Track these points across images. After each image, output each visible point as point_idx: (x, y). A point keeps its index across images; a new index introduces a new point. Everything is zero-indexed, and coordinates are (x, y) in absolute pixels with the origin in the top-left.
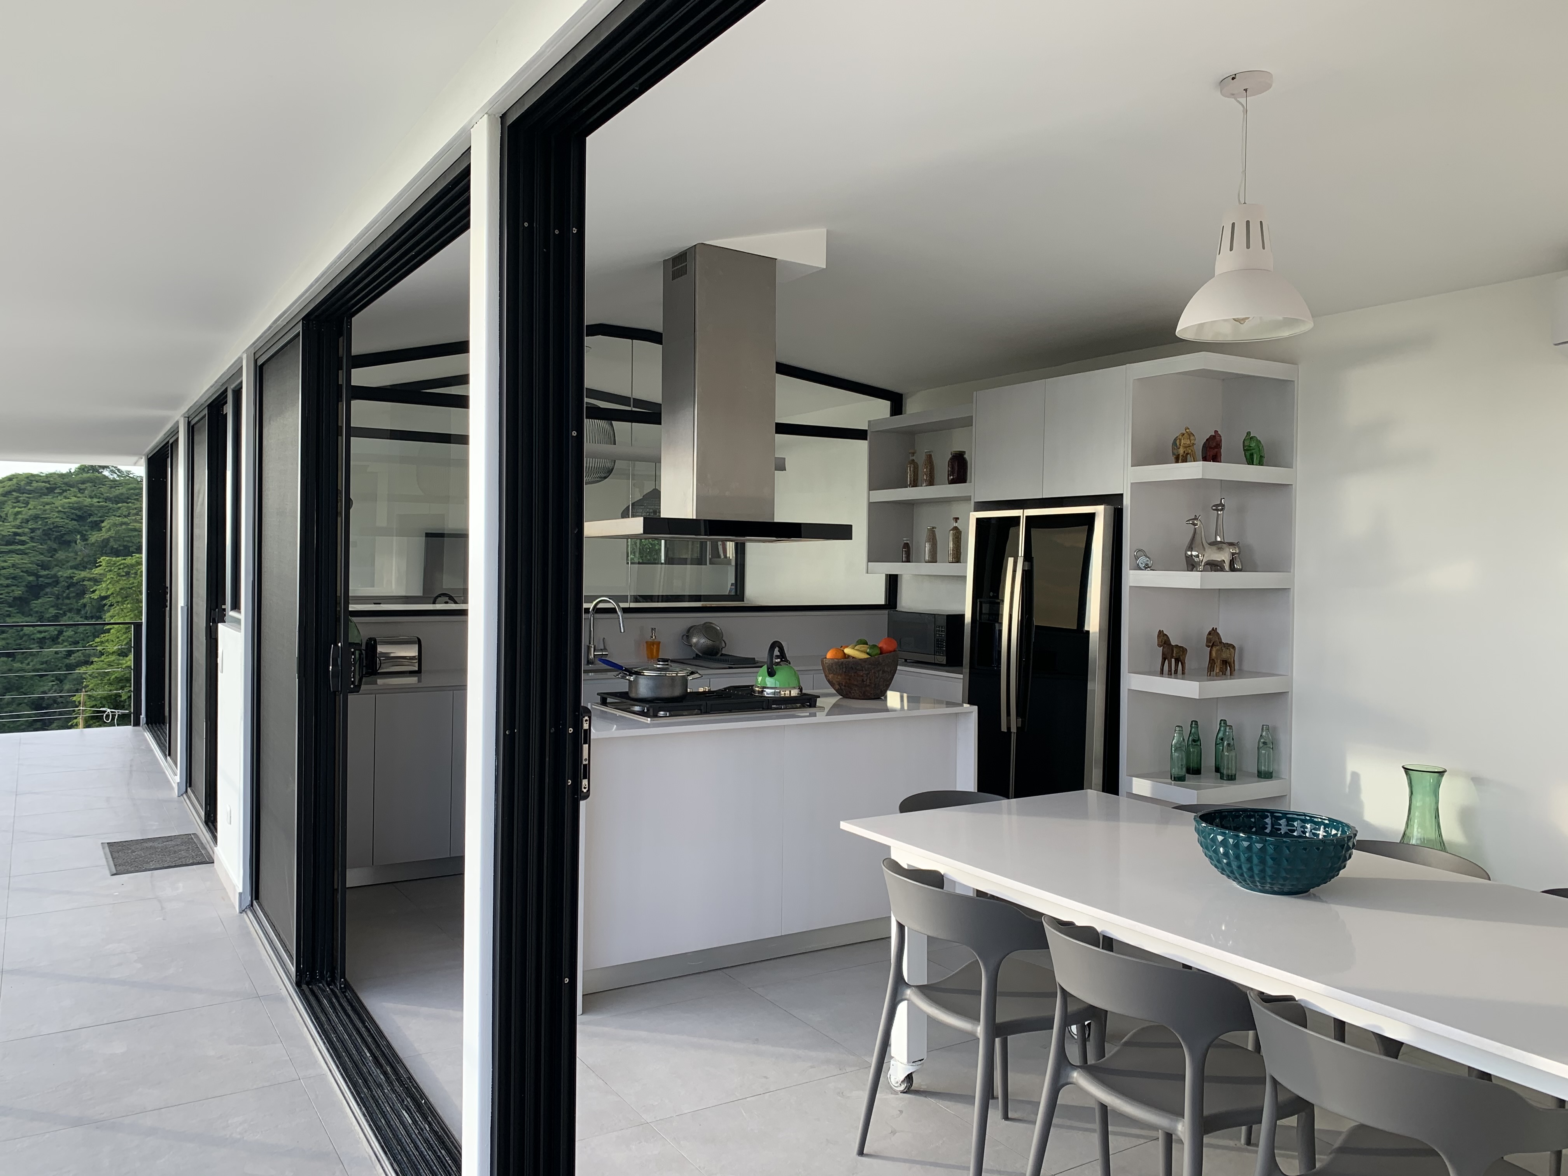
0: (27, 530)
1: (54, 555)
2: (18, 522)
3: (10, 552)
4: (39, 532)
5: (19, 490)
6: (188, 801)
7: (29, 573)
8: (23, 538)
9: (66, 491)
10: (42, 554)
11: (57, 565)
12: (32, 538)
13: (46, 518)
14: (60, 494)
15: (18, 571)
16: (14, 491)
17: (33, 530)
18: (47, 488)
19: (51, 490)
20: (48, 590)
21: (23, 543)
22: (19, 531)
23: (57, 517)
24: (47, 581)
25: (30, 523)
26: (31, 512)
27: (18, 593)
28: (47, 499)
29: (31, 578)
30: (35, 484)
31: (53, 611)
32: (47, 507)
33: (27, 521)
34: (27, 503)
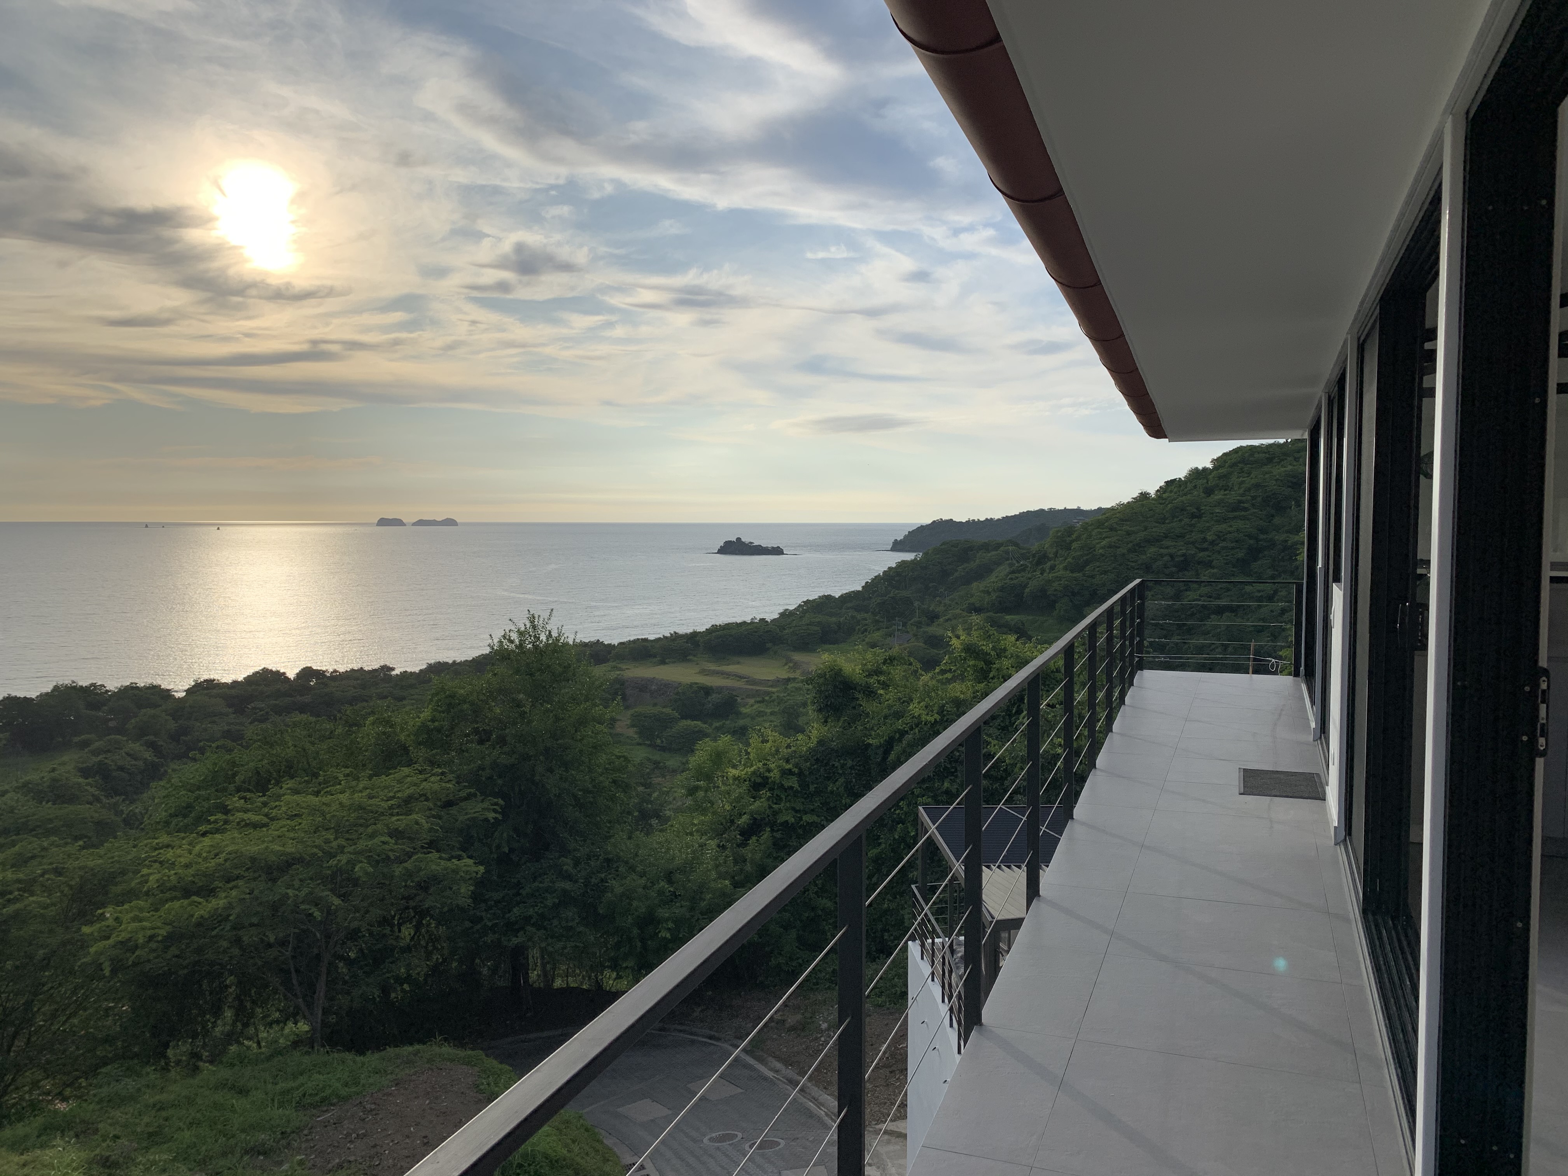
0: (1249, 498)
1: (1272, 520)
2: (1241, 491)
3: (1235, 518)
4: (1259, 499)
5: (1243, 461)
6: (1320, 746)
7: (1250, 536)
8: (1246, 505)
9: (1283, 460)
10: (1261, 519)
11: (1274, 530)
12: (1253, 505)
13: (1266, 486)
14: (1279, 463)
15: (1241, 535)
16: (1239, 462)
17: (1254, 498)
18: (1267, 458)
19: (1270, 460)
20: (1266, 553)
21: (1246, 509)
22: (1244, 498)
23: (1274, 485)
24: (1265, 544)
25: (1252, 491)
26: (1253, 481)
27: (1241, 555)
28: (1266, 468)
29: (1252, 542)
30: (1256, 455)
31: (1270, 572)
32: (1267, 476)
33: (1249, 490)
34: (1249, 474)
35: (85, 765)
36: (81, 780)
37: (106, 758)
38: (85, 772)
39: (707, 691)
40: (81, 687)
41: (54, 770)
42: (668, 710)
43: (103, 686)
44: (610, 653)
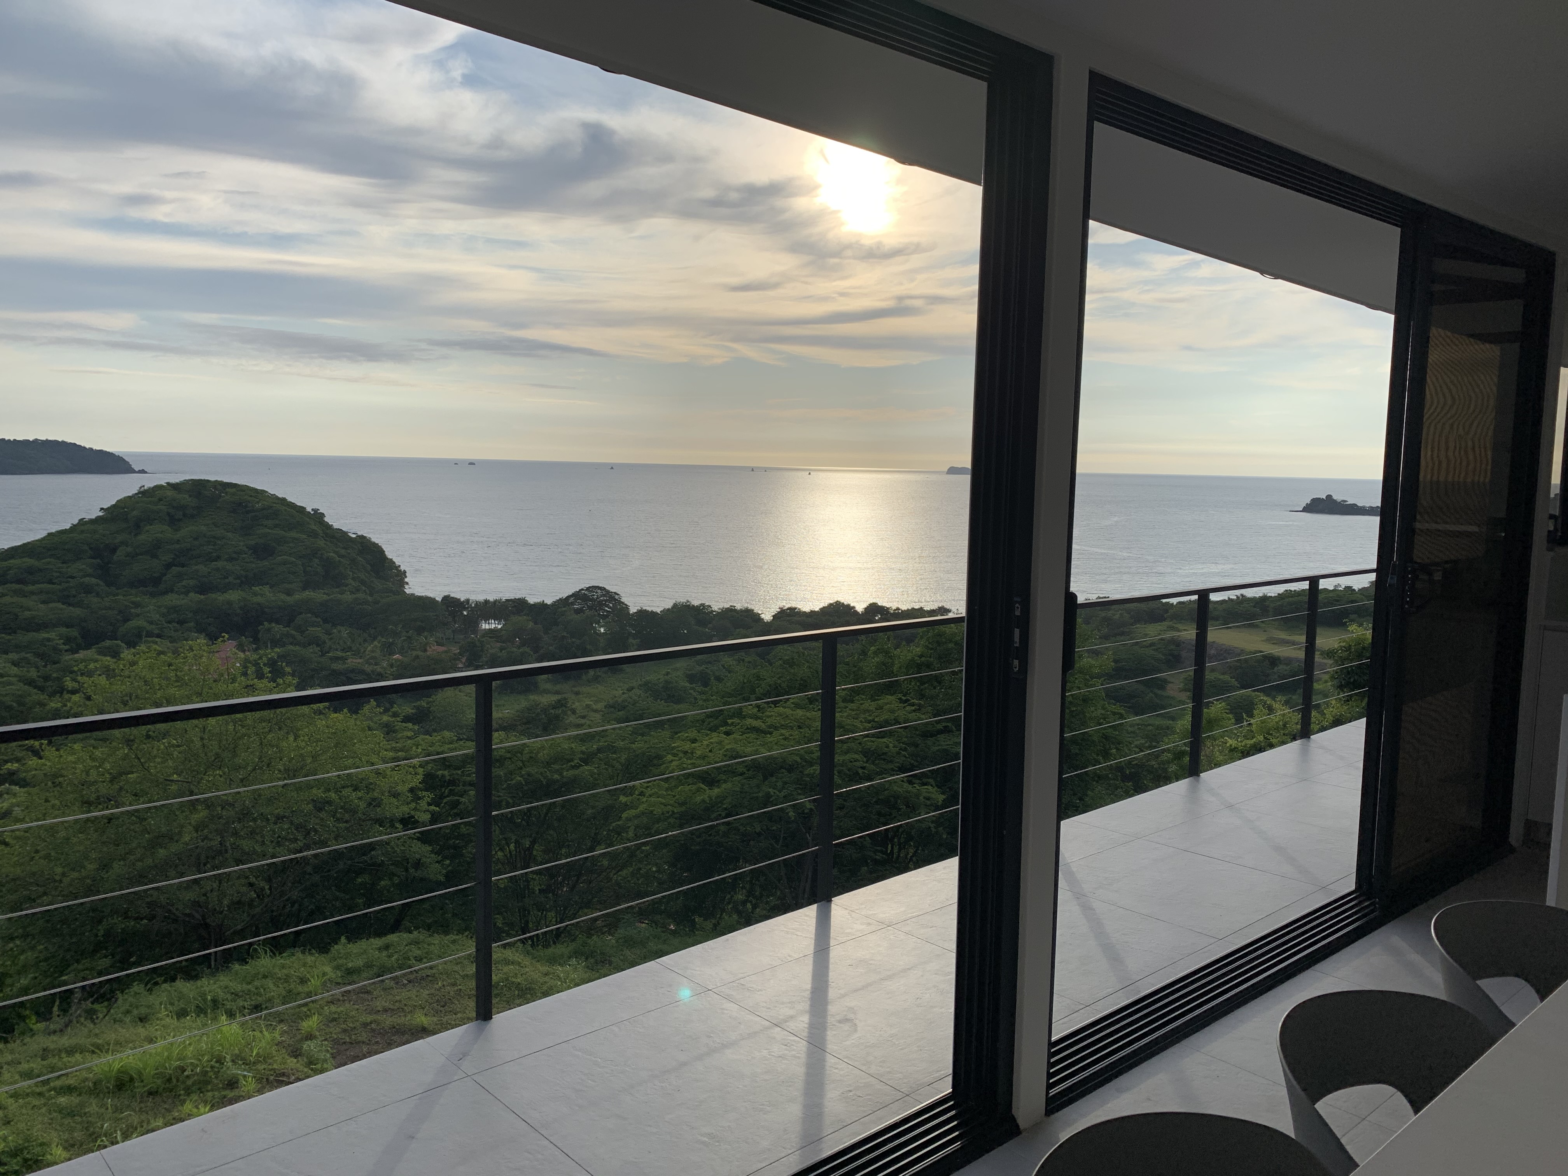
35: (691, 672)
36: (687, 684)
37: (706, 668)
38: (691, 678)
39: (1273, 661)
40: (693, 606)
41: (668, 674)
42: (1227, 678)
43: (710, 606)
44: (1167, 611)
